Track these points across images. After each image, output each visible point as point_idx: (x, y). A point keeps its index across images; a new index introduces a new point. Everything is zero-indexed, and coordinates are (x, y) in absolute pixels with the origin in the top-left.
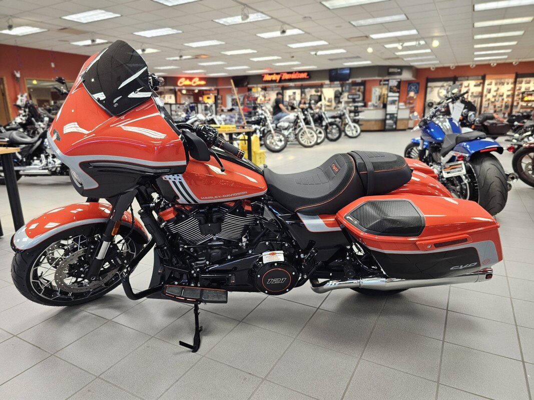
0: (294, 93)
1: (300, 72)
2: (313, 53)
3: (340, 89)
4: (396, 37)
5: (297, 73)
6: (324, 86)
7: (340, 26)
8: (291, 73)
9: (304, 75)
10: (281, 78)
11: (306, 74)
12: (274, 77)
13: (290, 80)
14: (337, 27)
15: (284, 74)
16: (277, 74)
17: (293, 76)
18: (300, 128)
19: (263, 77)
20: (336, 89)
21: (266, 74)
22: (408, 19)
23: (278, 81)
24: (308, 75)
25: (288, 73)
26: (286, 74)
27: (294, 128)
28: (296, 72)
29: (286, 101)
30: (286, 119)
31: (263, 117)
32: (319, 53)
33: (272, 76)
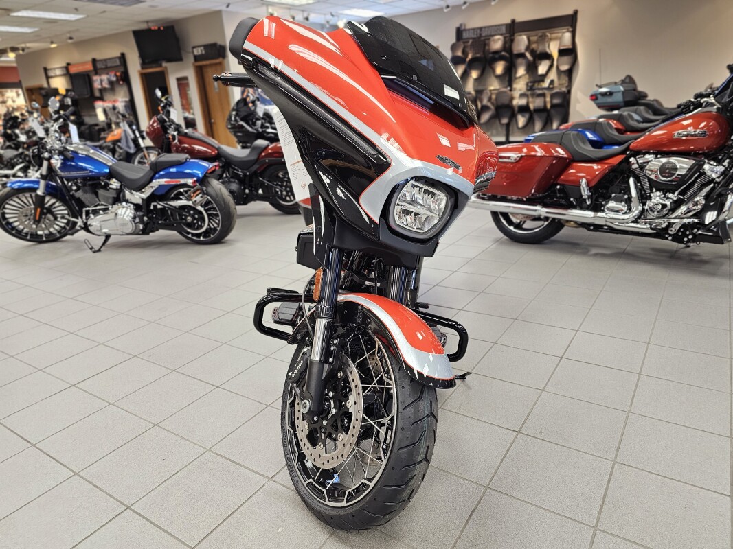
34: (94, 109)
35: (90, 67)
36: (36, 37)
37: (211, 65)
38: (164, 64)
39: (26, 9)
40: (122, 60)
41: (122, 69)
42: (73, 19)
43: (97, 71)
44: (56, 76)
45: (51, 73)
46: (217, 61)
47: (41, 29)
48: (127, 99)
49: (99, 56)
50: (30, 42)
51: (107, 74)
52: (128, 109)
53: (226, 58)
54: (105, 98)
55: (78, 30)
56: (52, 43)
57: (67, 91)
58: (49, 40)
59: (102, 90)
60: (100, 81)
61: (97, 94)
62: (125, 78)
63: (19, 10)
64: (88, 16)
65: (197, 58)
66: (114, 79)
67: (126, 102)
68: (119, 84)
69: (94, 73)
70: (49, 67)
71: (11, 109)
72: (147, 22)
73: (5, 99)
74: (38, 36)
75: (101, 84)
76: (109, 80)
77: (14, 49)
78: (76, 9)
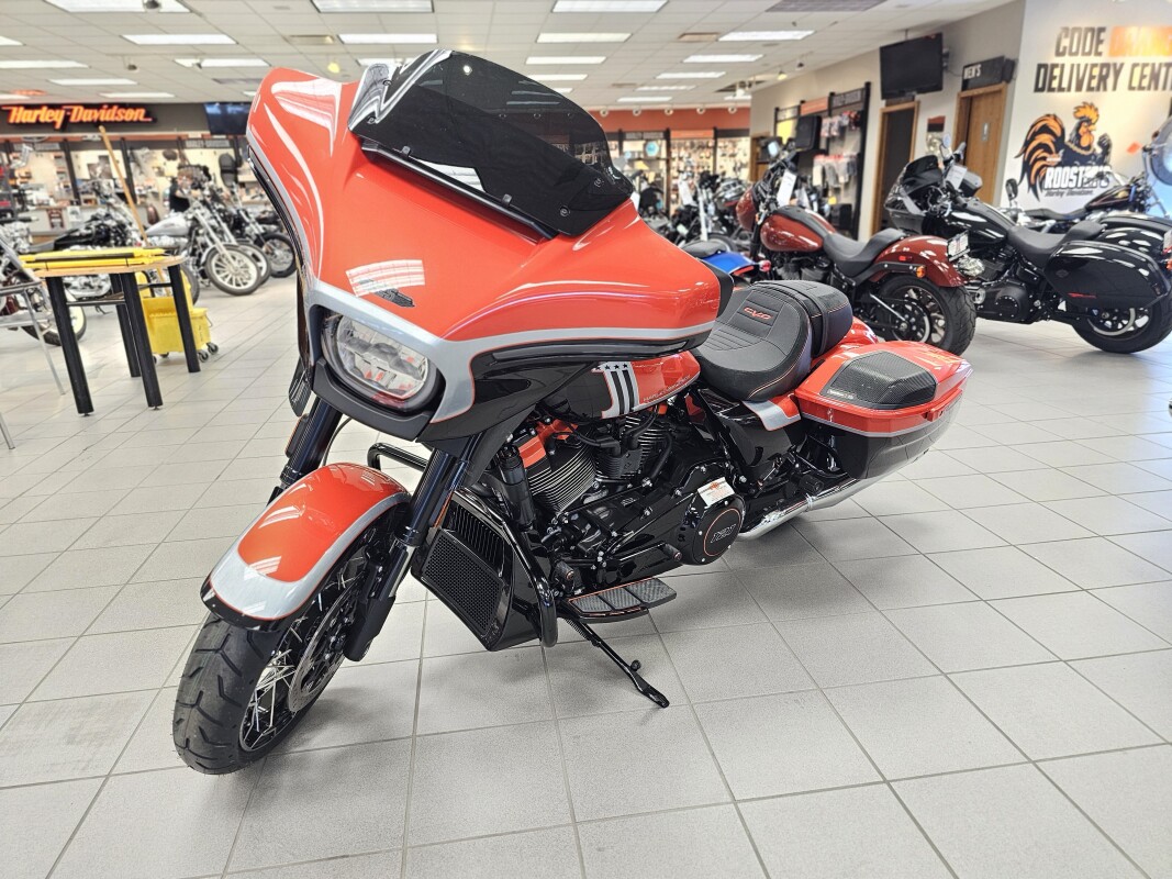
0: (105, 159)
1: (123, 106)
2: (188, 62)
3: (231, 152)
4: (393, 45)
5: (115, 107)
6: (188, 144)
7: (287, 8)
8: (98, 106)
9: (139, 115)
10: (67, 118)
11: (143, 111)
12: (45, 115)
13: (94, 125)
14: (277, 8)
15: (76, 109)
16: (52, 107)
17: (105, 115)
18: (208, 250)
19: (9, 112)
20: (224, 151)
21: (18, 105)
22: (433, 10)
23: (58, 126)
24: (146, 116)
25: (87, 106)
26: (82, 108)
27: (190, 249)
28: (110, 105)
29: (84, 180)
30: (166, 226)
31: (110, 223)
32: (207, 63)
33: (37, 112)
34: (811, 165)
35: (824, 106)
36: (764, 66)
37: (987, 95)
38: (918, 97)
39: (734, 30)
40: (864, 93)
41: (860, 107)
42: (799, 38)
43: (830, 112)
44: (785, 120)
45: (780, 117)
46: (996, 88)
47: (765, 56)
48: (855, 154)
49: (838, 89)
50: (760, 73)
51: (841, 115)
52: (851, 169)
53: (1012, 82)
54: (831, 151)
55: (811, 53)
56: (781, 73)
57: (790, 140)
58: (779, 69)
59: (830, 140)
60: (829, 127)
61: (823, 146)
62: (861, 122)
63: (727, 33)
64: (816, 32)
65: (966, 85)
66: (846, 122)
67: (851, 157)
68: (851, 130)
69: (826, 114)
70: (781, 107)
71: (739, 165)
72: (907, 31)
73: (736, 151)
74: (766, 65)
75: (830, 132)
76: (840, 123)
77: (743, 85)
78: (794, 24)
